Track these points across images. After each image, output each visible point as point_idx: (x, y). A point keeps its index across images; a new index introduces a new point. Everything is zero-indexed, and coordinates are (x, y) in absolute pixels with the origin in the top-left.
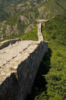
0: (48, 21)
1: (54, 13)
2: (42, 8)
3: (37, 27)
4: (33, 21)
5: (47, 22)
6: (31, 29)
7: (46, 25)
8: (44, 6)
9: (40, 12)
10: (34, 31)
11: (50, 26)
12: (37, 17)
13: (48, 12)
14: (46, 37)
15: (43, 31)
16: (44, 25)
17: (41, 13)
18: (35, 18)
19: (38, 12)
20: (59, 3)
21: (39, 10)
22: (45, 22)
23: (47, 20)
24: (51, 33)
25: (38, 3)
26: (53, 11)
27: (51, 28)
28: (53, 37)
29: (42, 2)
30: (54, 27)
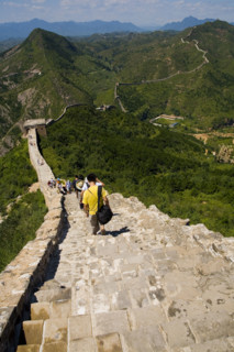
0: (53, 122)
1: (62, 103)
2: (28, 92)
3: (24, 142)
4: (7, 129)
5: (51, 123)
6: (6, 150)
7: (48, 133)
8: (32, 87)
9: (23, 103)
10: (17, 154)
11: (60, 134)
12: (18, 117)
13: (45, 101)
14: (60, 167)
15: (44, 151)
16: (43, 133)
17: (29, 106)
18: (13, 119)
19: (20, 103)
20: (70, 79)
21: (21, 97)
22: (46, 126)
23: (50, 120)
24: (68, 153)
25: (16, 82)
26: (59, 98)
27: (64, 140)
28: (77, 163)
29: (25, 79)
30: (72, 137)
